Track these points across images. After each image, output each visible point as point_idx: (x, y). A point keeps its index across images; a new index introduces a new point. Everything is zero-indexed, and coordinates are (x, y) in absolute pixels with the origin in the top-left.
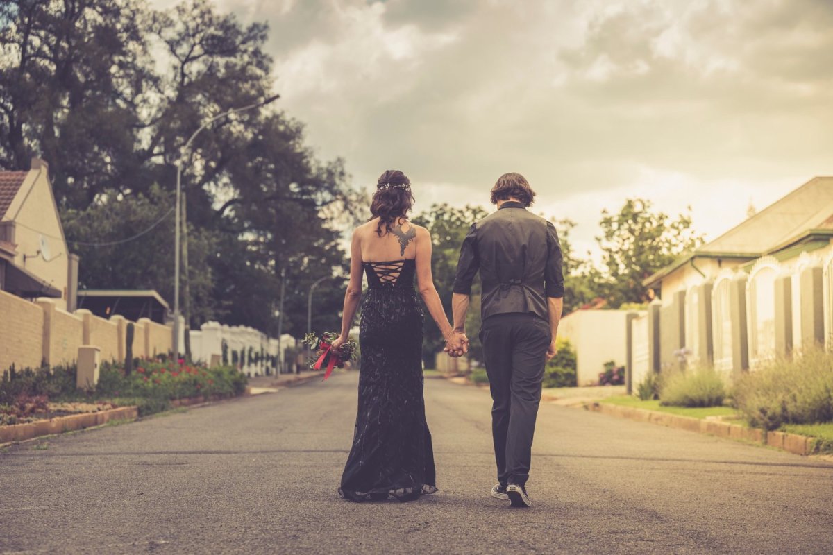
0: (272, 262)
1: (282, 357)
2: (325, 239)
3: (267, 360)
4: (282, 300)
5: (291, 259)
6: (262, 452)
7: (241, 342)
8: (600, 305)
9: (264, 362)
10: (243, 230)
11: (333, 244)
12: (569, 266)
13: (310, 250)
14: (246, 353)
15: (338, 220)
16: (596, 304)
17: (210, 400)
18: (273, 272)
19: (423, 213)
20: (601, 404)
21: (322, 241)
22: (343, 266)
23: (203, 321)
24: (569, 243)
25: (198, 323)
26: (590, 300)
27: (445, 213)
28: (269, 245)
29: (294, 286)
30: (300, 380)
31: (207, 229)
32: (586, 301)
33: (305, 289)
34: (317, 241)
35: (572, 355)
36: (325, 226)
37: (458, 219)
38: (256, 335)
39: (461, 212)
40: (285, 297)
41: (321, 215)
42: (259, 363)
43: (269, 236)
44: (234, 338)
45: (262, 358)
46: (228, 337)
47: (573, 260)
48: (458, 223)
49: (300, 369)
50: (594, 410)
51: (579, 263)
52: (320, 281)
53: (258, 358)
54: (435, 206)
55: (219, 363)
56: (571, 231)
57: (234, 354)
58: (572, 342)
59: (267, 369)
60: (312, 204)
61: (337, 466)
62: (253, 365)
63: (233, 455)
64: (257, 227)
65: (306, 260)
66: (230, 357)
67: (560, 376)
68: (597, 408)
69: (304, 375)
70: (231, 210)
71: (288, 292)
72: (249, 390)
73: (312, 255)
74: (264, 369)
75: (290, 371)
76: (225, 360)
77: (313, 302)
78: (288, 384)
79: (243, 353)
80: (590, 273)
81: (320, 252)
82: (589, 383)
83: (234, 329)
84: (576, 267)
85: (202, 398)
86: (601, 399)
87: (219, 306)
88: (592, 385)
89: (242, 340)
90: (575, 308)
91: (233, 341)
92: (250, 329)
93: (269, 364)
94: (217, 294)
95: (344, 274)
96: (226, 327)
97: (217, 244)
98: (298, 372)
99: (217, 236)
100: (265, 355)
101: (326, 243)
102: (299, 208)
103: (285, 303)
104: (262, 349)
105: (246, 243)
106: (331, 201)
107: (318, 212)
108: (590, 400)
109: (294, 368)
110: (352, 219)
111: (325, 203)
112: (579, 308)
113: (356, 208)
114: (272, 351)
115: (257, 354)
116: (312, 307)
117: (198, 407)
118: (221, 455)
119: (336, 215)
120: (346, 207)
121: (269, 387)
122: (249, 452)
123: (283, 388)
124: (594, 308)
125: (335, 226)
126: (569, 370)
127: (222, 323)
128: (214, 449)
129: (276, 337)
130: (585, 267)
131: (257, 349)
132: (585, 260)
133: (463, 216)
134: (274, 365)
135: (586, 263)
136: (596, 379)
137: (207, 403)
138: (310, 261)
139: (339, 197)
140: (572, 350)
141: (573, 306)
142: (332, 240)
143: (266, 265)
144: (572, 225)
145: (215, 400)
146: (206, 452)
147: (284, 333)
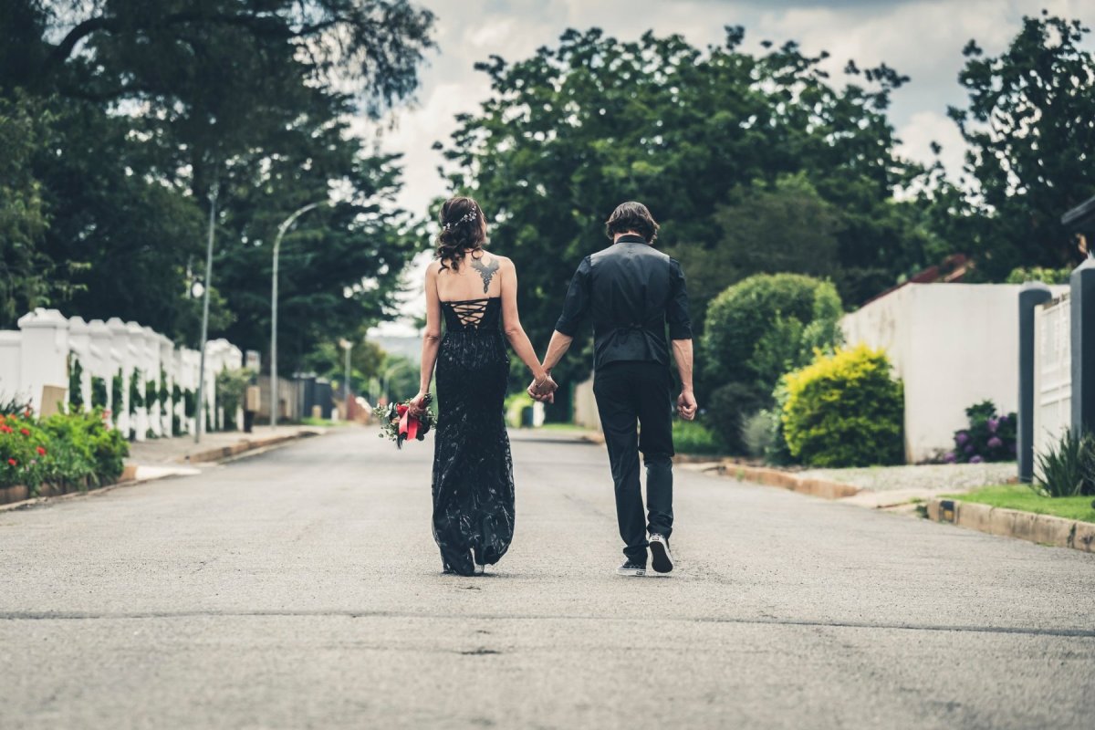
0: (186, 170)
1: (210, 394)
2: (309, 113)
3: (176, 400)
4: (210, 258)
5: (230, 163)
6: (158, 615)
7: (113, 358)
8: (960, 272)
9: (169, 404)
10: (116, 93)
11: (329, 125)
12: (889, 178)
13: (275, 141)
14: (126, 385)
15: (341, 70)
16: (951, 267)
17: (39, 494)
18: (188, 192)
19: (543, 50)
20: (958, 503)
21: (303, 118)
22: (353, 177)
23: (24, 308)
24: (889, 121)
25: (13, 313)
26: (937, 258)
27: (594, 51)
28: (177, 129)
29: (237, 224)
30: (252, 446)
31: (31, 91)
32: (929, 260)
33: (266, 232)
34: (292, 118)
35: (894, 388)
36: (310, 83)
37: (626, 66)
38: (148, 341)
39: (631, 48)
40: (216, 253)
41: (300, 57)
42: (156, 405)
43: (179, 107)
44: (96, 348)
45: (163, 395)
46: (82, 345)
47: (898, 164)
48: (626, 76)
49: (252, 420)
50: (942, 519)
51: (914, 171)
52: (299, 213)
53: (154, 396)
54: (570, 34)
55: (61, 409)
56: (894, 95)
57: (98, 386)
58: (891, 359)
59: (176, 421)
60: (280, 30)
61: (330, 648)
62: (141, 411)
63: (89, 621)
64: (147, 85)
65: (266, 164)
66: (87, 392)
67: (863, 440)
68: (948, 513)
69: (260, 434)
70: (88, 46)
71: (222, 242)
72: (134, 471)
73: (282, 153)
74: (168, 421)
75: (230, 426)
76: (76, 400)
77: (281, 263)
78: (225, 455)
79: (117, 383)
80: (937, 194)
81: (299, 145)
82: (932, 455)
83: (97, 326)
84: (906, 181)
85: (20, 489)
86: (958, 492)
87: (62, 274)
88: (937, 461)
89: (114, 351)
90: (902, 278)
91: (94, 354)
92: (134, 327)
93: (180, 408)
94: (56, 246)
95: (355, 196)
96: (77, 322)
97: (53, 125)
98: (247, 429)
99: (55, 108)
100: (170, 389)
101: (312, 124)
102: (249, 40)
103: (216, 266)
104: (163, 375)
105: (124, 123)
106: (325, 25)
107: (293, 49)
108: (933, 496)
109: (239, 419)
110: (373, 66)
111: (308, 29)
112: (911, 279)
113: (382, 40)
114: (188, 382)
115: (151, 385)
116: (280, 273)
117: (10, 510)
118: (61, 622)
119: (335, 57)
120: (359, 39)
121: (179, 463)
122: (126, 616)
123: (212, 464)
124: (948, 278)
125: (335, 82)
126: (885, 424)
127: (67, 315)
128: (44, 609)
129: (193, 344)
130: (927, 182)
131: (151, 374)
132: (928, 166)
133: (639, 59)
134: (190, 411)
135: (930, 172)
136: (949, 445)
137: (32, 501)
138: (276, 167)
139: (343, 14)
140: (893, 376)
141: (897, 274)
142: (328, 116)
143: (171, 177)
144: (897, 81)
145: (51, 493)
146: (24, 616)
147: (213, 336)
